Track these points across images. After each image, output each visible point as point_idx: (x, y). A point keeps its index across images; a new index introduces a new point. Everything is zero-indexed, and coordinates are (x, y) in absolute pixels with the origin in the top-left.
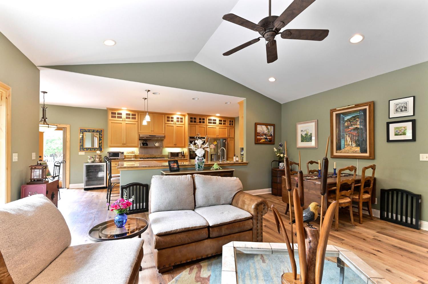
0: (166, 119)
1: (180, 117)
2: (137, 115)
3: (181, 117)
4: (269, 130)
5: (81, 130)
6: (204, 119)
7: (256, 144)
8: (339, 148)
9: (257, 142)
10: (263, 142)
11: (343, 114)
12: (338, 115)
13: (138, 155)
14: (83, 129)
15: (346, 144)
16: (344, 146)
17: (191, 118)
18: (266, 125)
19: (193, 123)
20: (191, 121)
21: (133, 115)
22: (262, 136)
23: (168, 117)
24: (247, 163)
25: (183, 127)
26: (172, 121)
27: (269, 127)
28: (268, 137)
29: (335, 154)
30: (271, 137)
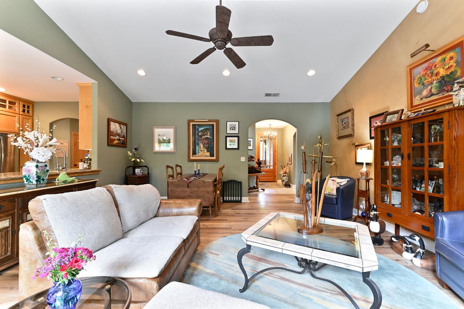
4: (122, 129)
7: (108, 145)
8: (194, 153)
9: (110, 143)
10: (117, 143)
11: (198, 125)
12: (194, 126)
15: (199, 150)
18: (120, 123)
22: (115, 136)
24: (99, 171)
27: (122, 126)
28: (121, 139)
30: (123, 139)
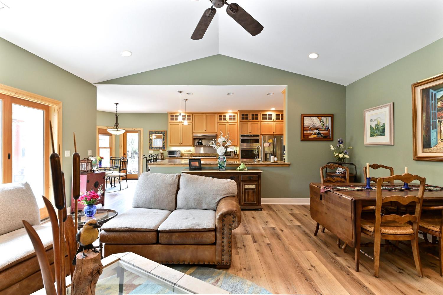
0: (218, 118)
1: (232, 115)
2: (191, 116)
3: (234, 115)
4: (323, 122)
5: (150, 132)
6: (257, 115)
7: (302, 140)
8: (427, 144)
9: (305, 138)
10: (314, 138)
11: (433, 88)
12: (425, 92)
13: (195, 154)
14: (151, 132)
15: (439, 138)
16: (437, 141)
17: (243, 115)
18: (319, 116)
19: (245, 120)
20: (243, 119)
21: (188, 116)
22: (312, 130)
23: (220, 116)
24: (289, 165)
25: (235, 125)
26: (224, 119)
27: (324, 119)
28: (321, 132)
29: (420, 154)
30: (327, 132)
